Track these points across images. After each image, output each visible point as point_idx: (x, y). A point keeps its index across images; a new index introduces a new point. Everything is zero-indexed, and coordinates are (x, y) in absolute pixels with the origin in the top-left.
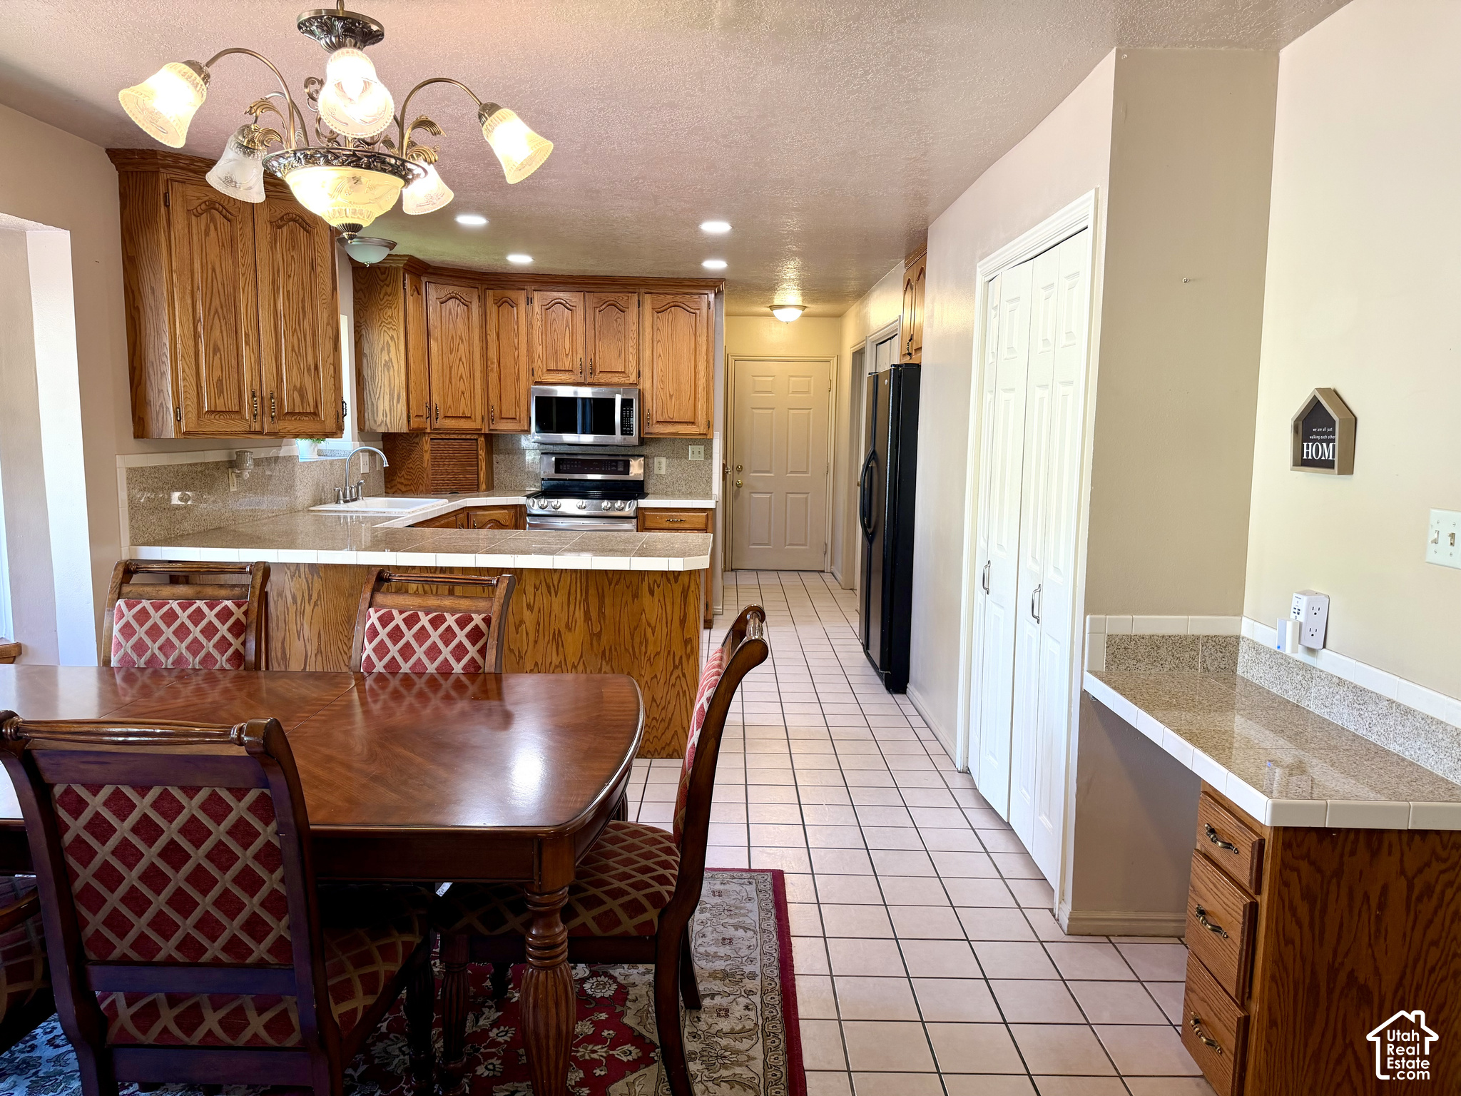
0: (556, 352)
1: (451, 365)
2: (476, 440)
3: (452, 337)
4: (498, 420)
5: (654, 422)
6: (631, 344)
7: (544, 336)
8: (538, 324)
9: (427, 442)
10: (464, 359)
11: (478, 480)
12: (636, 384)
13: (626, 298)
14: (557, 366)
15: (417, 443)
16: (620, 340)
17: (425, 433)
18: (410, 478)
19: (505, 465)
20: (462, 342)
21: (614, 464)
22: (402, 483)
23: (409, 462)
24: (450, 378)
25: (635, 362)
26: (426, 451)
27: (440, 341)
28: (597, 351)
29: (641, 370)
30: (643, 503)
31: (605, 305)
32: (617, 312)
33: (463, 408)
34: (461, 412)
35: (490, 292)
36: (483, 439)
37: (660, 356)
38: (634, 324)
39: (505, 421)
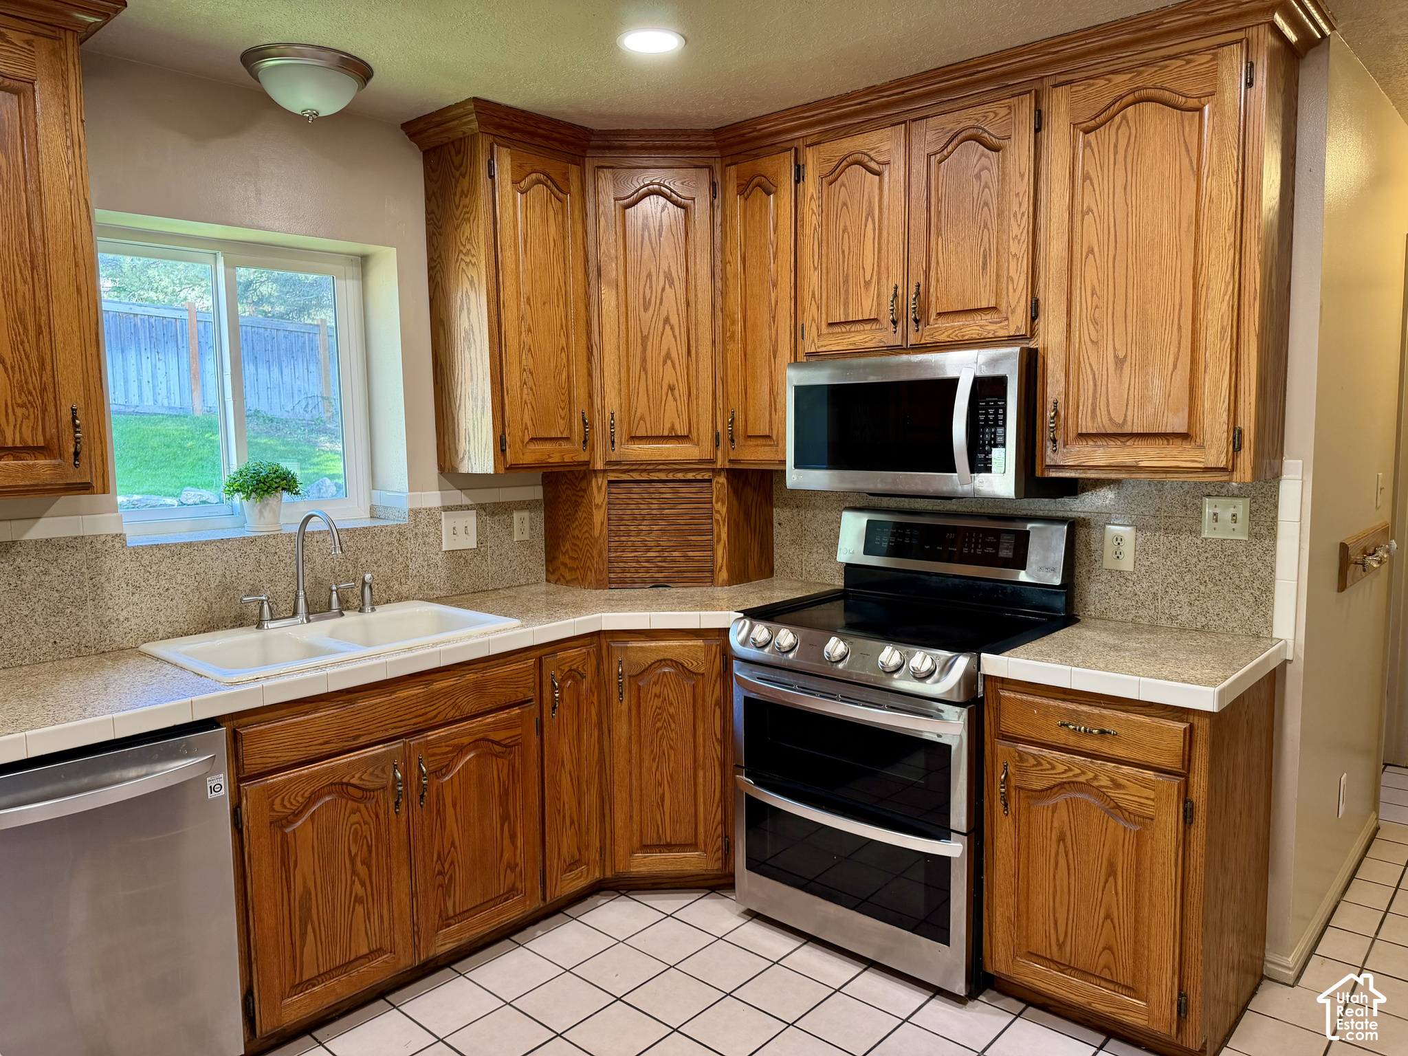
0: (846, 281)
1: (645, 333)
2: (710, 481)
3: (649, 275)
4: (742, 440)
5: (1072, 435)
6: (1015, 231)
7: (824, 248)
8: (811, 219)
9: (599, 488)
10: (674, 320)
11: (713, 561)
12: (1023, 337)
13: (1005, 111)
14: (846, 314)
15: (585, 491)
16: (986, 226)
17: (595, 471)
18: (576, 556)
19: (791, 530)
20: (672, 284)
21: (991, 539)
22: (565, 565)
23: (574, 526)
24: (644, 360)
25: (1023, 277)
26: (599, 507)
27: (622, 285)
28: (933, 264)
29: (1041, 297)
30: (995, 664)
31: (955, 142)
32: (982, 155)
33: (672, 417)
34: (668, 426)
35: (732, 171)
36: (722, 479)
37: (1091, 251)
38: (1022, 176)
39: (752, 442)
